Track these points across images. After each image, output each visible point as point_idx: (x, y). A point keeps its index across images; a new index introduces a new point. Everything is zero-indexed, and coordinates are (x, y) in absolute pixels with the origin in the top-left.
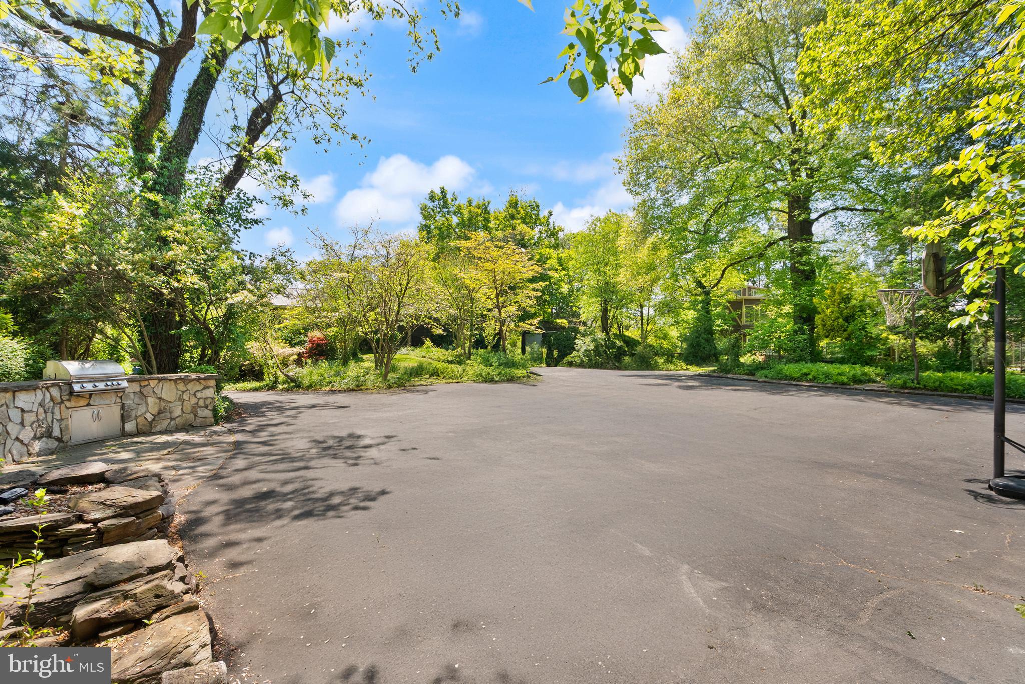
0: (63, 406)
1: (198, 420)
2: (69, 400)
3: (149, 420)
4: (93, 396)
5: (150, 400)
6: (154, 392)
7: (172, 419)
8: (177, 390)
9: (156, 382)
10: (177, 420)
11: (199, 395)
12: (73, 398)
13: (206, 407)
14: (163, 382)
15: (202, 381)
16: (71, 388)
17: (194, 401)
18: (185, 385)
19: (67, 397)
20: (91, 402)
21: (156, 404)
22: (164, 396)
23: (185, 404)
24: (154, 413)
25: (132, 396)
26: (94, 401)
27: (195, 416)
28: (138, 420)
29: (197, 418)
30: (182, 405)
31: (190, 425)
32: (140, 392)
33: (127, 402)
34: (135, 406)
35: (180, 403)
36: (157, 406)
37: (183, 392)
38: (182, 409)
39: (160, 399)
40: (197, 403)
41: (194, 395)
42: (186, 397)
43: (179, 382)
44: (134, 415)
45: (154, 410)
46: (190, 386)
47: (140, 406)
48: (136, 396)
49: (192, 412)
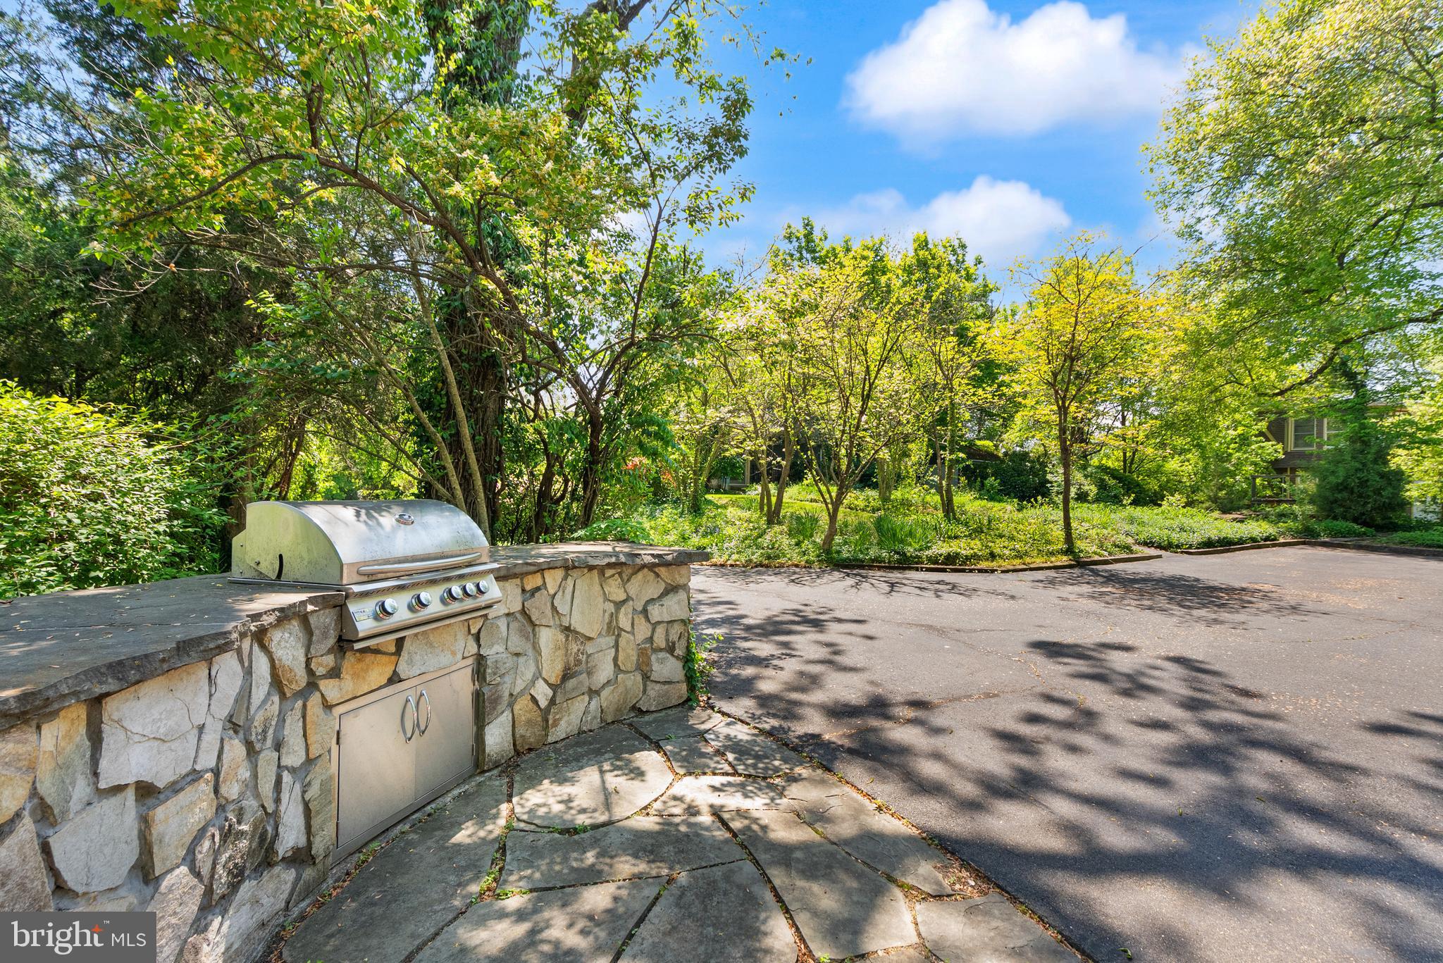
0: (315, 699)
1: (653, 690)
2: (335, 673)
3: (543, 703)
4: (407, 644)
5: (548, 637)
6: (554, 608)
7: (593, 693)
8: (606, 599)
9: (559, 574)
10: (604, 694)
11: (656, 613)
12: (349, 661)
13: (671, 649)
14: (575, 573)
15: (662, 571)
16: (344, 617)
17: (643, 630)
18: (625, 583)
19: (330, 660)
20: (403, 670)
21: (557, 648)
22: (577, 624)
23: (622, 642)
24: (552, 681)
25: (502, 624)
26: (410, 662)
27: (646, 677)
28: (517, 707)
29: (650, 685)
30: (617, 646)
31: (634, 708)
32: (523, 611)
33: (493, 651)
34: (510, 662)
35: (610, 640)
36: (561, 652)
37: (619, 605)
38: (615, 659)
39: (567, 630)
40: (651, 639)
41: (645, 612)
42: (624, 622)
43: (609, 572)
44: (506, 694)
45: (553, 670)
46: (634, 587)
47: (522, 660)
48: (514, 625)
49: (638, 667)
